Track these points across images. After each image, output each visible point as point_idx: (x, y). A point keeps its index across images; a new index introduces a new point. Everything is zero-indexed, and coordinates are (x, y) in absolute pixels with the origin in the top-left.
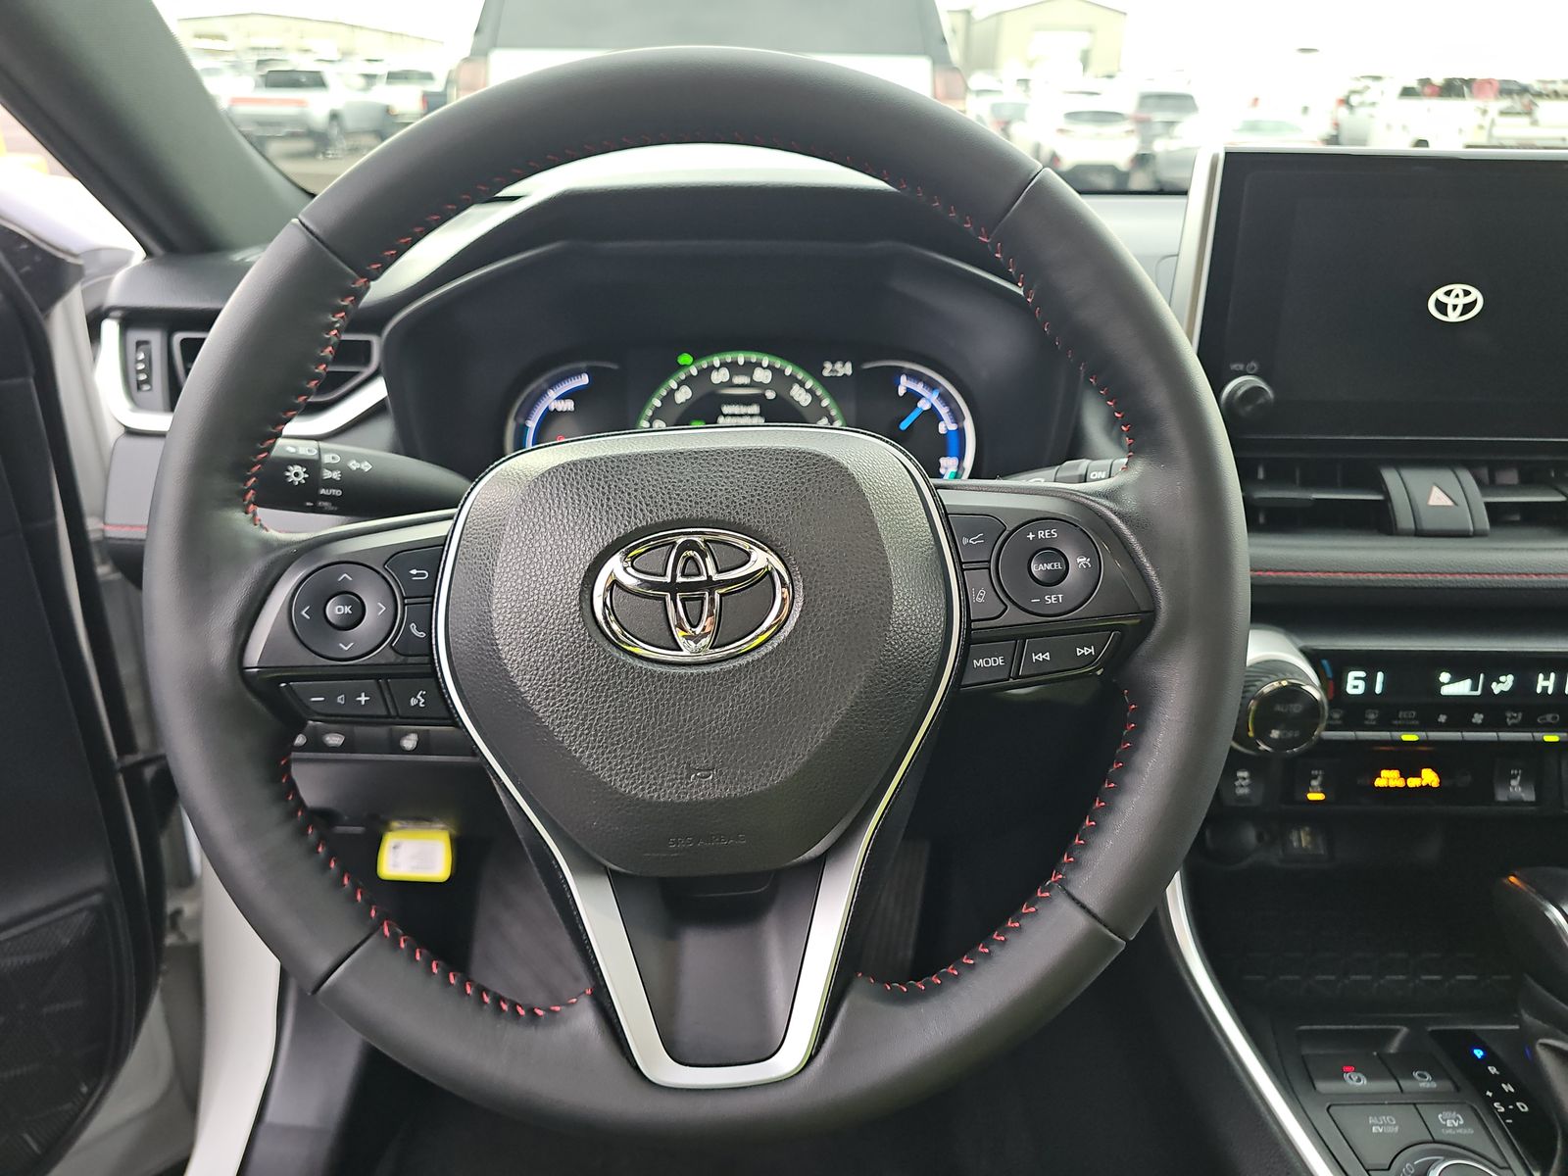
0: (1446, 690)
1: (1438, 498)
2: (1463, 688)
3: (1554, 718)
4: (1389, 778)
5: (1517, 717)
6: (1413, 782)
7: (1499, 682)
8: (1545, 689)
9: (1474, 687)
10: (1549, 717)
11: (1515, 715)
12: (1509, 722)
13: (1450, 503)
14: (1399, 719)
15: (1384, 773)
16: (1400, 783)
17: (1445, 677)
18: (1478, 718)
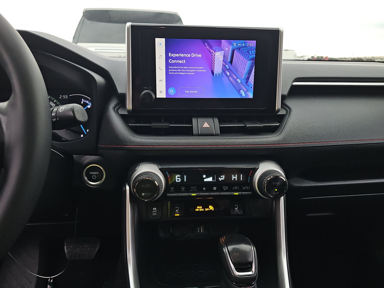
0: (205, 180)
1: (206, 125)
2: (210, 179)
3: (237, 188)
4: (199, 208)
5: (225, 188)
6: (207, 209)
7: (221, 178)
8: (235, 179)
9: (213, 179)
10: (236, 188)
11: (226, 187)
12: (224, 189)
13: (209, 126)
14: (192, 189)
15: (198, 207)
16: (203, 210)
17: (204, 176)
18: (215, 188)
